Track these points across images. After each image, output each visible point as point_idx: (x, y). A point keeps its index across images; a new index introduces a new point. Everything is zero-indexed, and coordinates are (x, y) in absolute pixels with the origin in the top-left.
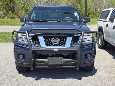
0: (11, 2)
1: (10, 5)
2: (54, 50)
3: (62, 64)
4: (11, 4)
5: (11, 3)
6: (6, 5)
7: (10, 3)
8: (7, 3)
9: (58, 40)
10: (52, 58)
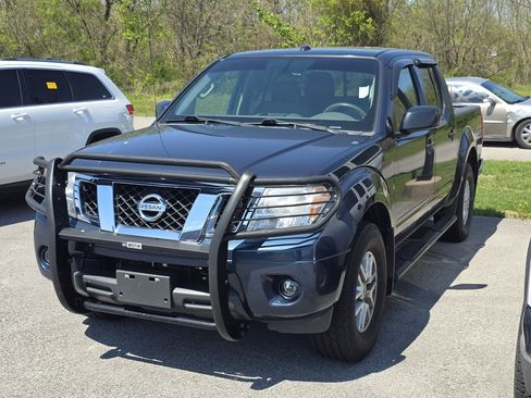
0: (367, 16)
1: (362, 29)
2: (128, 244)
3: (167, 305)
4: (369, 26)
5: (370, 19)
6: (348, 29)
7: (364, 21)
8: (353, 23)
9: (161, 208)
10: (132, 276)
